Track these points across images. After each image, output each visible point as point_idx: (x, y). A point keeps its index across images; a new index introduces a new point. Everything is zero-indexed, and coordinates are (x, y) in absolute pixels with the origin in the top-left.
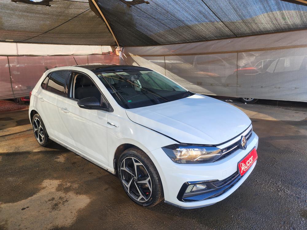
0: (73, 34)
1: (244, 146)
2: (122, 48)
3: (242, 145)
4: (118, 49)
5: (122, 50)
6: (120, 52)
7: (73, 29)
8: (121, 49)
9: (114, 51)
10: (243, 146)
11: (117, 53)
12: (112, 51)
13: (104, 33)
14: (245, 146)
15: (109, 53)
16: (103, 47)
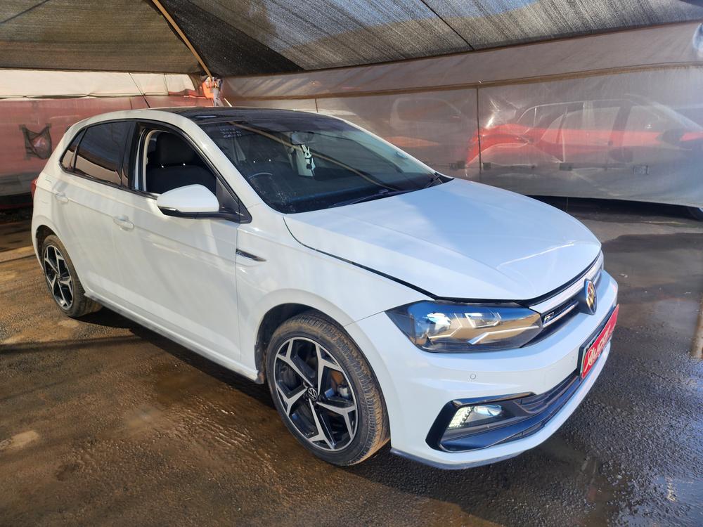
0: (83, 45)
1: (592, 306)
2: (219, 80)
3: (588, 303)
4: (209, 81)
5: (220, 85)
6: (216, 91)
7: (79, 31)
8: (218, 82)
9: (198, 88)
10: (589, 305)
11: (207, 92)
12: (194, 89)
13: (165, 42)
14: (594, 307)
15: (186, 92)
16: (168, 76)
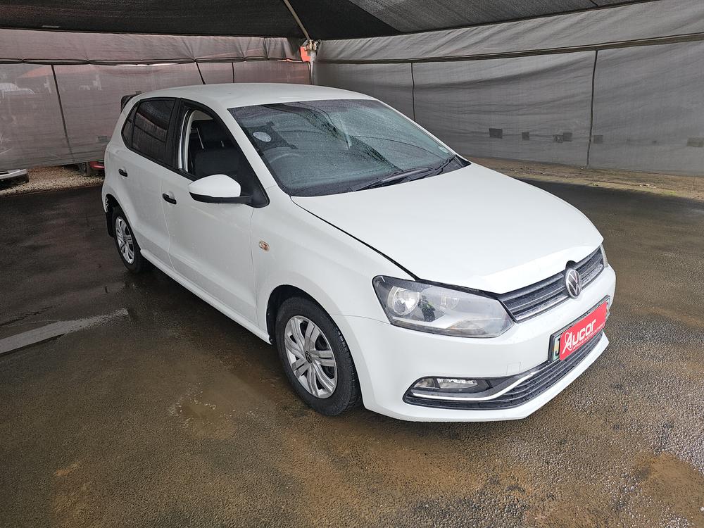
2: (316, 42)
5: (317, 48)
6: (313, 54)
8: (315, 44)
9: (297, 51)
16: (268, 39)
